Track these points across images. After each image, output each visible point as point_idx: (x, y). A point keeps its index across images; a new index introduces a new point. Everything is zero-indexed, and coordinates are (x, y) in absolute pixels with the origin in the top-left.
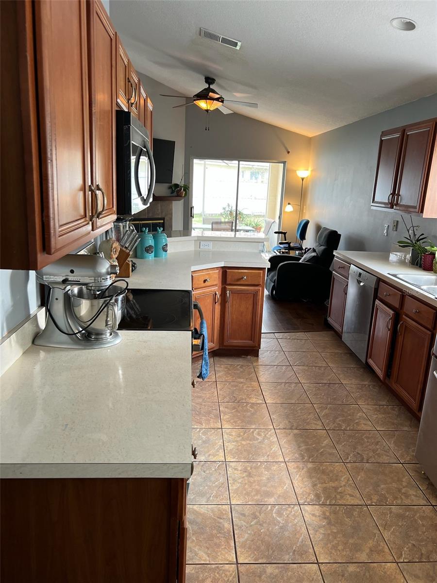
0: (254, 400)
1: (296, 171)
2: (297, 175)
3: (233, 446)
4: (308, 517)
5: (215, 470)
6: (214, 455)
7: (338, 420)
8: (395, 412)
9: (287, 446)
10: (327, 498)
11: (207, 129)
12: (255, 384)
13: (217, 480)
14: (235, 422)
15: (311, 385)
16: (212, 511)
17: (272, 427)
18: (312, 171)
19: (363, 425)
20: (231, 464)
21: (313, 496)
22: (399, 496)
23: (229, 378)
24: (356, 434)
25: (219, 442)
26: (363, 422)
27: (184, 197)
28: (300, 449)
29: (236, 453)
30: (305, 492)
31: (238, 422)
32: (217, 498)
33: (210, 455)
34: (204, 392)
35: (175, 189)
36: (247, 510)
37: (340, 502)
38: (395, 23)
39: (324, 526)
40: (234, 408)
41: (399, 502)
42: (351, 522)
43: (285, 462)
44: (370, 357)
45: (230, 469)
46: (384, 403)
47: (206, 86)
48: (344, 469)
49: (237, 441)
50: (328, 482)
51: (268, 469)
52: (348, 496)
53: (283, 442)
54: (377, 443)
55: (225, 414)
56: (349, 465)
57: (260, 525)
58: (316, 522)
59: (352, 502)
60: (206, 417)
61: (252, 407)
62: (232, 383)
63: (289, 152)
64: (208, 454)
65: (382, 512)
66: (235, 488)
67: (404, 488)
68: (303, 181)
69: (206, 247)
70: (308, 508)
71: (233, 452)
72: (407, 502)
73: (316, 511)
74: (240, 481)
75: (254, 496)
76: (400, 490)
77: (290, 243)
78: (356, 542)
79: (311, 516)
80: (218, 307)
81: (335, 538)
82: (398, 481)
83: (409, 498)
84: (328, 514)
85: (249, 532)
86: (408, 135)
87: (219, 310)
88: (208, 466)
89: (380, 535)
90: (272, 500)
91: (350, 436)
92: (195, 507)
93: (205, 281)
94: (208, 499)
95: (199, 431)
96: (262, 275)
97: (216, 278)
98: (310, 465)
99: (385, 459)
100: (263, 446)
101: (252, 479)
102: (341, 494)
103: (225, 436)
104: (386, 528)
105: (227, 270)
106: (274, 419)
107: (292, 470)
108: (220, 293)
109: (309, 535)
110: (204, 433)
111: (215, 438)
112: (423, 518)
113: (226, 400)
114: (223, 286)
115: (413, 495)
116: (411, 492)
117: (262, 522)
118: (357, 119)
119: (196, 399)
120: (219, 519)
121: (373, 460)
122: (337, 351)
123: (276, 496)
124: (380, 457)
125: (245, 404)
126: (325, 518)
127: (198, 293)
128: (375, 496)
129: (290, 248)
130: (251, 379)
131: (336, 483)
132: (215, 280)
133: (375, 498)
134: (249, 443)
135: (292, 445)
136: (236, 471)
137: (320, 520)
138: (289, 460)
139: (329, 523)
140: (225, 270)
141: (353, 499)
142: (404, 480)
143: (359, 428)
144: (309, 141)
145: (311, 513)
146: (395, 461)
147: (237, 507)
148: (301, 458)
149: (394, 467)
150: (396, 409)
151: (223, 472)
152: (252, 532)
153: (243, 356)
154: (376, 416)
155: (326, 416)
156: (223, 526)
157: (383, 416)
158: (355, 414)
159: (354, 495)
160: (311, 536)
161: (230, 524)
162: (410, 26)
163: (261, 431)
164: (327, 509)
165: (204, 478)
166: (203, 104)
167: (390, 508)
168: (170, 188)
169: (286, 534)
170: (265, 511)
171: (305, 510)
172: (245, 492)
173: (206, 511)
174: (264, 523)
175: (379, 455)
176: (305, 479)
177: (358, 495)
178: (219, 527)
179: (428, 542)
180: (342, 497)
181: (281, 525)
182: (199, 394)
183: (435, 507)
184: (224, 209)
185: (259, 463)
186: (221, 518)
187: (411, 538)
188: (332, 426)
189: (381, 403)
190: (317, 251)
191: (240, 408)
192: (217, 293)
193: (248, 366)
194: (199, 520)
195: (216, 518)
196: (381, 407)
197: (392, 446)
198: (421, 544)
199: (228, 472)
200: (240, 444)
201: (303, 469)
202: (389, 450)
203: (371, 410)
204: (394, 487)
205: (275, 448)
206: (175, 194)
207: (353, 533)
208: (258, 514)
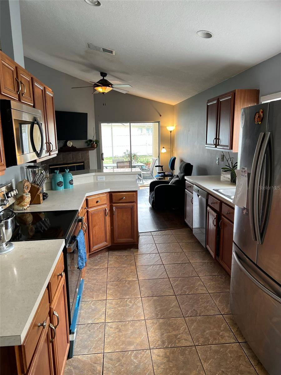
0: (131, 279)
1: (166, 127)
2: (167, 129)
3: (111, 312)
4: (154, 358)
5: (97, 329)
6: (98, 319)
7: (184, 288)
8: (222, 280)
9: (147, 309)
10: (169, 343)
11: (104, 105)
12: (133, 267)
13: (98, 336)
14: (116, 295)
15: (170, 266)
16: (90, 359)
17: (140, 296)
18: (176, 126)
19: (200, 290)
20: (109, 324)
21: (160, 342)
22: (217, 338)
23: (117, 265)
24: (195, 297)
25: (103, 310)
26: (200, 288)
27: (96, 147)
28: (156, 310)
29: (113, 316)
30: (155, 340)
31: (118, 295)
32: (95, 349)
33: (95, 319)
34: (98, 276)
35: (90, 143)
36: (114, 356)
37: (178, 345)
38: (200, 34)
39: (164, 363)
40: (117, 285)
41: (217, 342)
42: (183, 359)
43: (145, 320)
44: (208, 244)
45: (107, 328)
46: (216, 274)
47: (102, 78)
48: (184, 322)
49: (115, 308)
50: (172, 332)
51: (132, 325)
52: (184, 340)
53: (146, 305)
54: (208, 302)
55: (110, 289)
56: (187, 319)
57: (121, 366)
58: (160, 360)
59: (186, 345)
60: (96, 293)
61: (128, 284)
62: (118, 268)
63: (161, 116)
64: (94, 318)
65: (205, 350)
66: (108, 340)
67: (221, 331)
68: (171, 133)
69: (101, 180)
70: (155, 351)
71: (112, 315)
72: (223, 341)
73: (161, 353)
74: (113, 336)
75: (121, 345)
76: (218, 334)
77: (165, 172)
78: (185, 373)
79: (157, 356)
80: (108, 219)
81: (171, 371)
82: (218, 327)
83: (224, 338)
84: (168, 354)
85: (113, 372)
86: (221, 102)
87: (110, 220)
88: (93, 327)
89: (202, 366)
90: (132, 348)
91: (190, 299)
92: (79, 357)
93: (97, 202)
94: (89, 351)
95: (91, 303)
96: (135, 195)
97: (105, 199)
98: (161, 321)
99: (212, 312)
100: (132, 310)
101: (121, 334)
102: (179, 339)
103: (108, 305)
104: (206, 361)
105: (113, 194)
106: (142, 290)
107: (149, 325)
108: (109, 209)
109: (154, 371)
110: (93, 304)
111: (100, 307)
112: (231, 352)
113: (112, 280)
114: (111, 204)
115: (227, 336)
116: (227, 334)
117: (123, 364)
118: (196, 93)
119: (92, 281)
120: (94, 364)
121: (203, 314)
122: (190, 241)
123: (135, 345)
124: (208, 311)
125: (125, 282)
126: (166, 357)
127: (93, 210)
128: (202, 339)
129: (165, 176)
130: (131, 265)
131: (177, 332)
132: (104, 201)
133: (201, 340)
134: (123, 309)
135: (151, 308)
136: (111, 329)
137: (163, 359)
138: (148, 318)
139: (168, 361)
140: (111, 194)
141: (187, 342)
142: (222, 326)
143: (198, 292)
144: (173, 107)
145: (157, 355)
146: (218, 313)
147: (108, 355)
148: (156, 316)
149: (216, 318)
150: (223, 278)
151: (102, 330)
152: (116, 372)
153: (128, 249)
154: (209, 284)
155: (177, 285)
156: (96, 369)
157: (214, 283)
158: (196, 283)
159: (188, 339)
160: (155, 371)
161: (101, 367)
162: (209, 35)
163: (132, 300)
164: (168, 351)
165: (89, 335)
166: (100, 89)
167: (211, 347)
168: (87, 142)
169: (138, 371)
170: (126, 355)
171: (153, 353)
172: (114, 343)
173: (86, 359)
174: (124, 364)
175: (208, 310)
176: (157, 331)
177: (190, 339)
178: (94, 369)
179: (233, 369)
180: (179, 342)
181: (136, 364)
182: (95, 278)
183: (240, 344)
184: (125, 153)
185: (127, 322)
186: (95, 363)
187: (222, 367)
188: (179, 292)
189: (214, 274)
190: (179, 176)
191: (121, 285)
192: (107, 209)
193: (131, 255)
194: (80, 366)
195: (92, 364)
196: (214, 277)
197: (217, 303)
198: (228, 370)
199: (106, 330)
200: (116, 310)
201: (156, 324)
202: (215, 306)
203: (207, 279)
204: (215, 332)
205: (140, 311)
206: (90, 146)
207: (183, 366)
208: (121, 358)
